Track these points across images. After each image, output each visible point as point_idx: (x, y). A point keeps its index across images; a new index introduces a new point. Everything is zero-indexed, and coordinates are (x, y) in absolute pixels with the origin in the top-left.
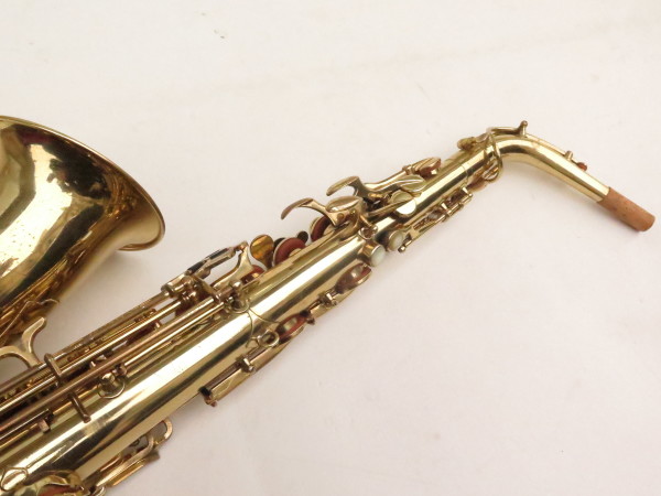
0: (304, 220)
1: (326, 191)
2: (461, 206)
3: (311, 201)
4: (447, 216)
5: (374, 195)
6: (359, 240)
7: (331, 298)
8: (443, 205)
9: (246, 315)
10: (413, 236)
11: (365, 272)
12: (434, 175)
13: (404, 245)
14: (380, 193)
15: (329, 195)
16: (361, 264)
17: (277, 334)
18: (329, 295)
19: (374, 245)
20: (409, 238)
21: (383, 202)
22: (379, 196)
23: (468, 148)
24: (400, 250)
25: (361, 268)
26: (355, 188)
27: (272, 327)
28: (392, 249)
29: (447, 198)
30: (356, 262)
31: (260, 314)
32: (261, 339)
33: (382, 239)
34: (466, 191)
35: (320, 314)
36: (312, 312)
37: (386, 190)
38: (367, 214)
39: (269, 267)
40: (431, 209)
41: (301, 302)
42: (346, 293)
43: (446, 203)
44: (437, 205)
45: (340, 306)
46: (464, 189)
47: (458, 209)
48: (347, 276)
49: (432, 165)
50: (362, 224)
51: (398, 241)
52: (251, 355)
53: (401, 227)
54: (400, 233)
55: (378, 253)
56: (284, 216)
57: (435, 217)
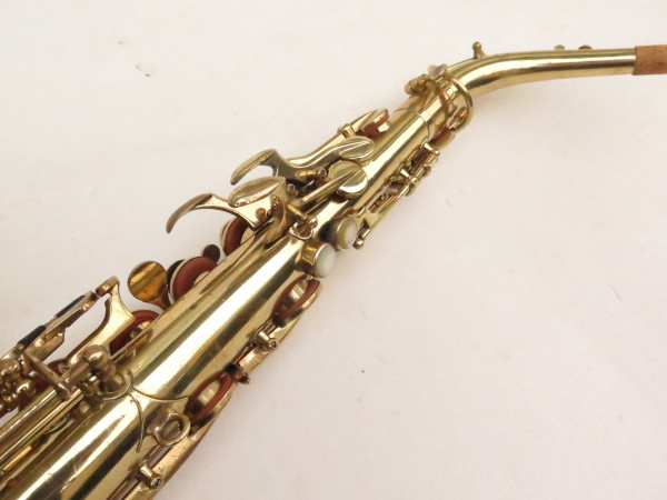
0: (207, 229)
1: (229, 179)
2: (427, 170)
3: (208, 197)
4: (412, 186)
5: (303, 174)
6: (294, 242)
7: (267, 338)
8: (404, 172)
9: (128, 398)
10: (371, 223)
11: (312, 287)
12: (384, 133)
13: (360, 237)
14: (311, 168)
15: (234, 183)
16: (303, 278)
17: (186, 418)
18: (262, 334)
19: (316, 246)
20: (366, 226)
21: (318, 181)
22: (310, 173)
23: (421, 90)
24: (356, 246)
25: (305, 282)
26: (274, 167)
27: (178, 406)
28: (345, 247)
29: (405, 162)
30: (296, 275)
31: (153, 391)
32: (161, 433)
33: (328, 234)
34: (430, 149)
35: (254, 365)
36: (242, 364)
37: (320, 163)
38: (297, 202)
39: (166, 306)
40: (387, 182)
41: (219, 356)
42: (289, 325)
43: (406, 168)
44: (394, 174)
45: (282, 347)
46: (427, 146)
47: (424, 174)
48: (286, 300)
49: (376, 120)
50: (293, 218)
51: (350, 234)
52: (152, 458)
53: (351, 212)
54: (352, 220)
55: (325, 257)
56: (169, 228)
57: (396, 191)
